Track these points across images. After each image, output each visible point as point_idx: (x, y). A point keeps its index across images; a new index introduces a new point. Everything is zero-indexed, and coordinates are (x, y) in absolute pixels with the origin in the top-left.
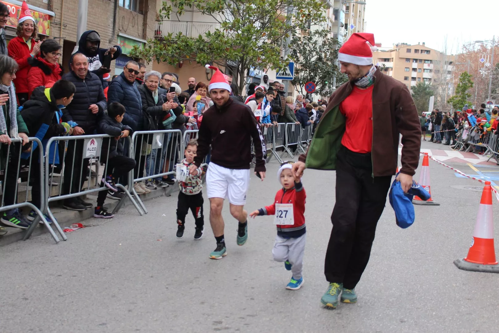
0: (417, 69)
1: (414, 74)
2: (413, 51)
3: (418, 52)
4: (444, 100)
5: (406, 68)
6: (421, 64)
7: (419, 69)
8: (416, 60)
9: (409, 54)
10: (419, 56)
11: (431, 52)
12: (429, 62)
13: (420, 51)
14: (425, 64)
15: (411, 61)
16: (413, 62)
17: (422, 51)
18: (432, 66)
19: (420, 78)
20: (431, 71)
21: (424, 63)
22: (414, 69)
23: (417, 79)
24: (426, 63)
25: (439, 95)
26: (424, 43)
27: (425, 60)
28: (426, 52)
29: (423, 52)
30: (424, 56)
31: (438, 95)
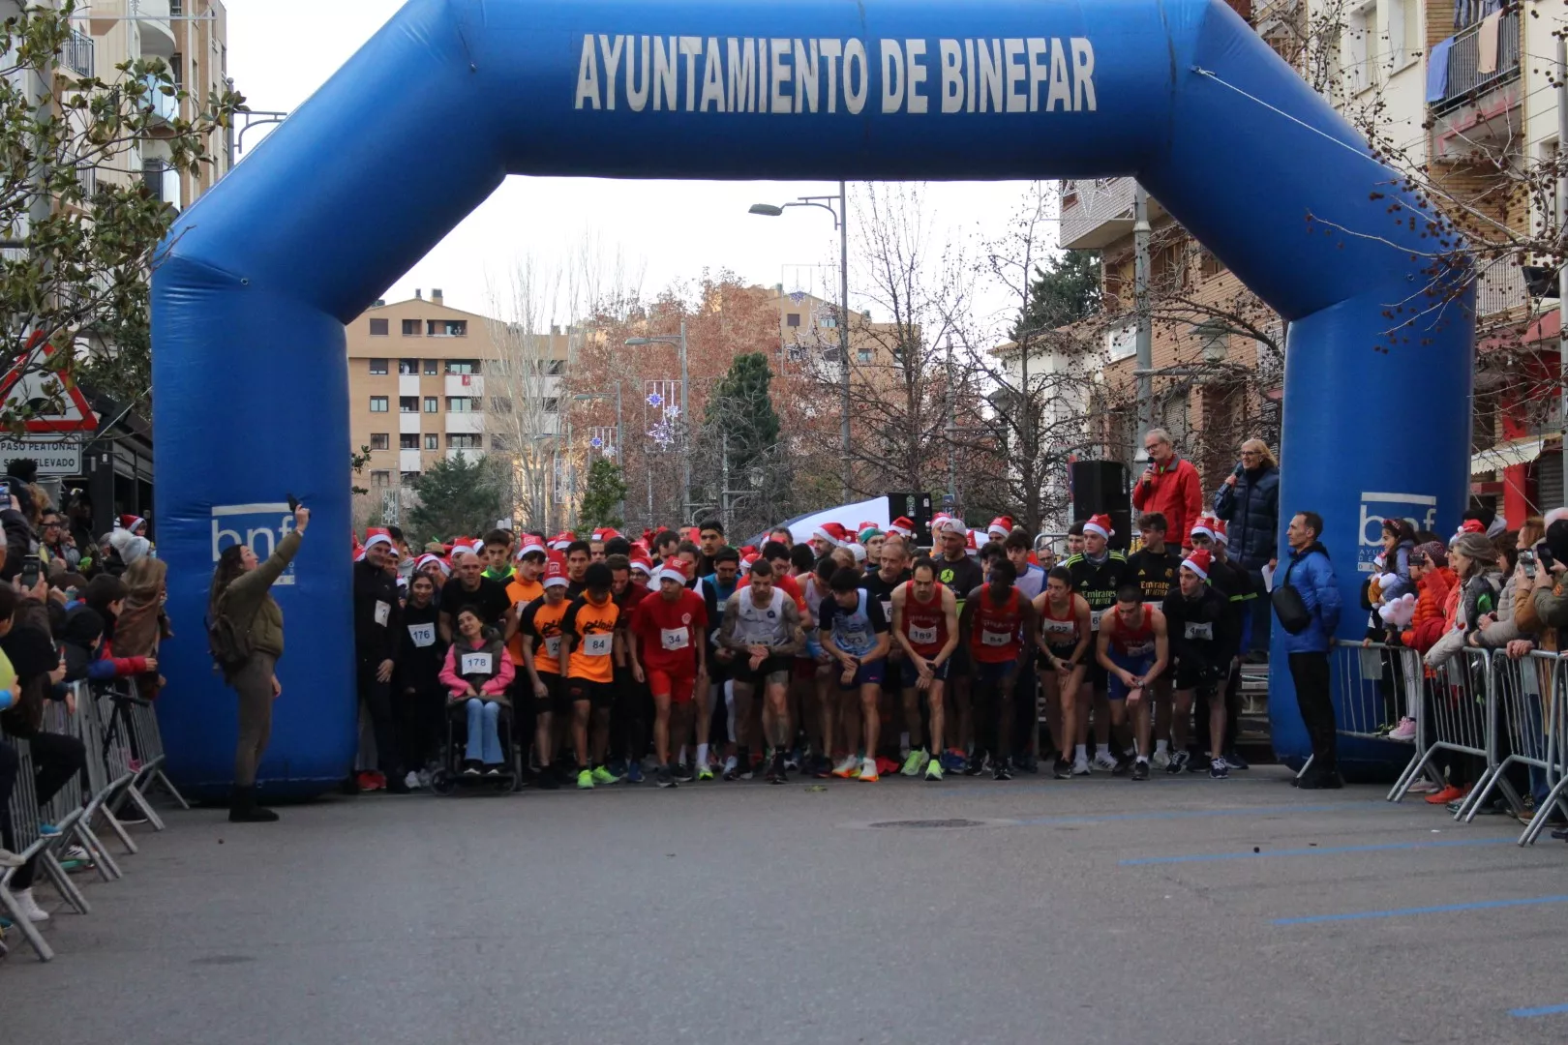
0: (421, 400)
1: (410, 423)
2: (395, 327)
3: (419, 332)
4: (543, 522)
5: (373, 398)
6: (432, 378)
7: (426, 398)
8: (413, 364)
9: (380, 339)
10: (419, 346)
11: (469, 325)
12: (467, 368)
13: (425, 327)
14: (449, 378)
15: (393, 368)
16: (401, 371)
17: (431, 323)
18: (478, 385)
19: (436, 435)
20: (476, 404)
21: (448, 371)
22: (409, 403)
23: (422, 440)
24: (455, 374)
25: (521, 500)
26: (437, 293)
27: (449, 362)
28: (449, 328)
29: (437, 327)
30: (444, 345)
31: (515, 503)
